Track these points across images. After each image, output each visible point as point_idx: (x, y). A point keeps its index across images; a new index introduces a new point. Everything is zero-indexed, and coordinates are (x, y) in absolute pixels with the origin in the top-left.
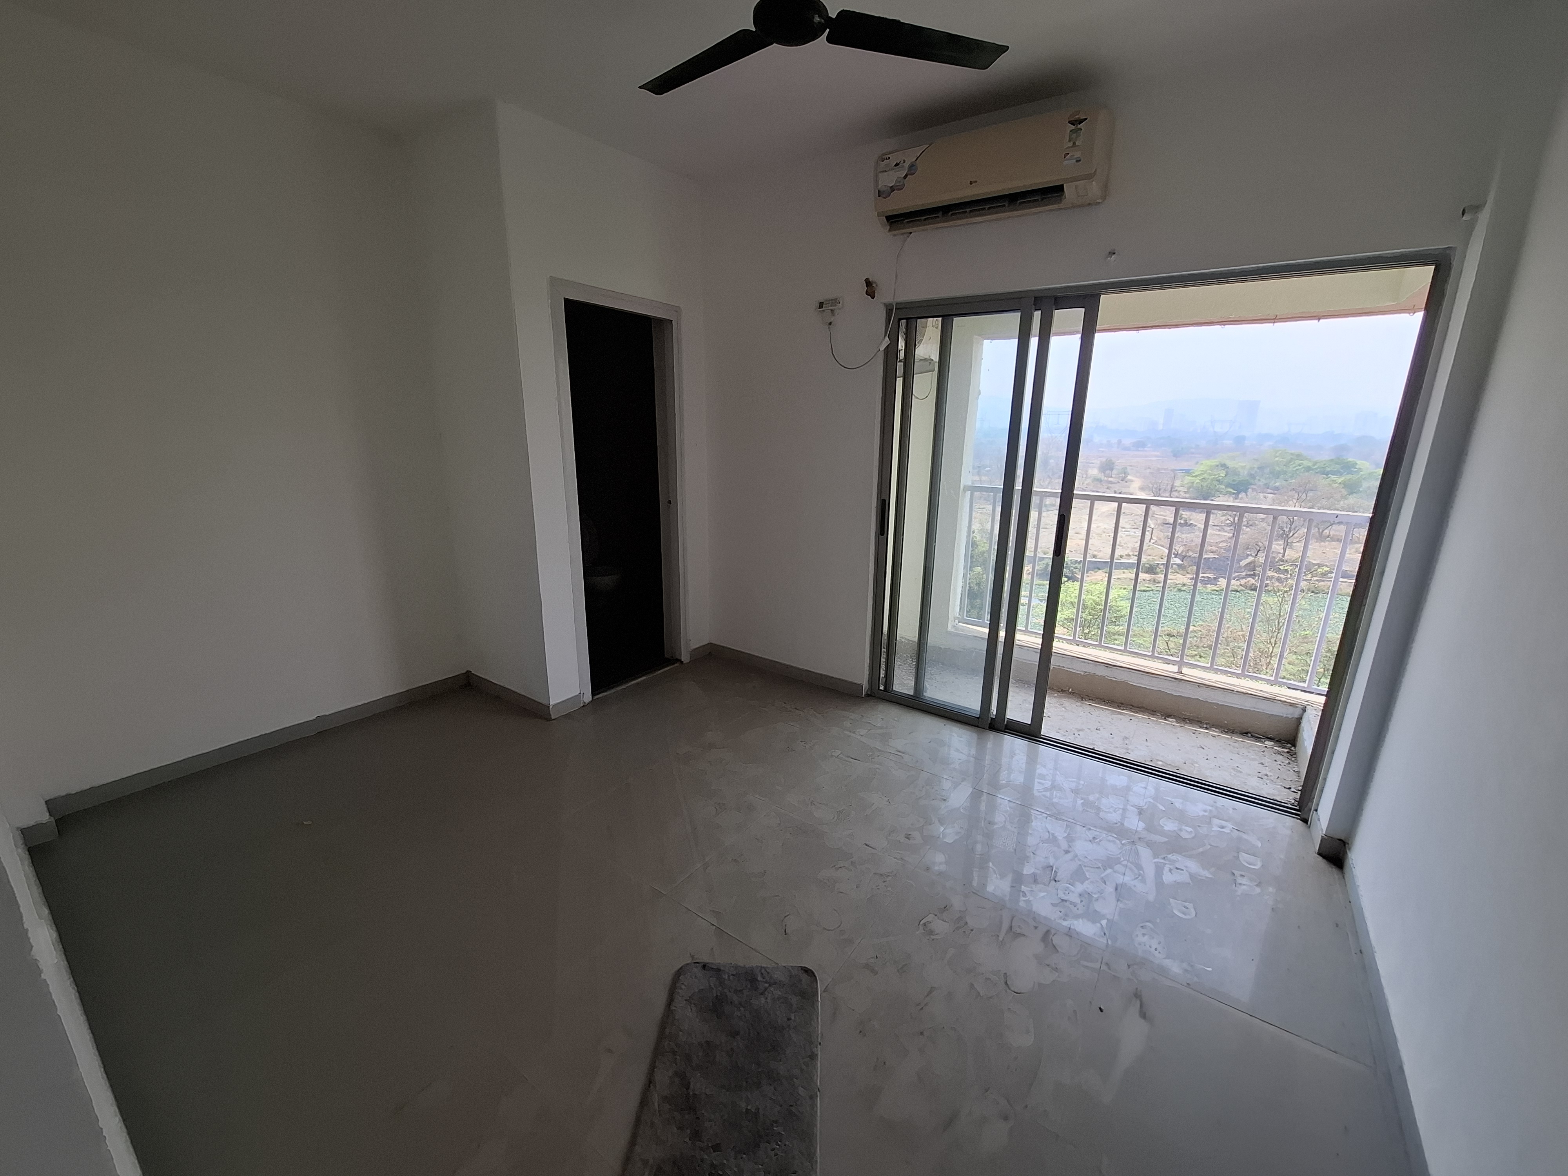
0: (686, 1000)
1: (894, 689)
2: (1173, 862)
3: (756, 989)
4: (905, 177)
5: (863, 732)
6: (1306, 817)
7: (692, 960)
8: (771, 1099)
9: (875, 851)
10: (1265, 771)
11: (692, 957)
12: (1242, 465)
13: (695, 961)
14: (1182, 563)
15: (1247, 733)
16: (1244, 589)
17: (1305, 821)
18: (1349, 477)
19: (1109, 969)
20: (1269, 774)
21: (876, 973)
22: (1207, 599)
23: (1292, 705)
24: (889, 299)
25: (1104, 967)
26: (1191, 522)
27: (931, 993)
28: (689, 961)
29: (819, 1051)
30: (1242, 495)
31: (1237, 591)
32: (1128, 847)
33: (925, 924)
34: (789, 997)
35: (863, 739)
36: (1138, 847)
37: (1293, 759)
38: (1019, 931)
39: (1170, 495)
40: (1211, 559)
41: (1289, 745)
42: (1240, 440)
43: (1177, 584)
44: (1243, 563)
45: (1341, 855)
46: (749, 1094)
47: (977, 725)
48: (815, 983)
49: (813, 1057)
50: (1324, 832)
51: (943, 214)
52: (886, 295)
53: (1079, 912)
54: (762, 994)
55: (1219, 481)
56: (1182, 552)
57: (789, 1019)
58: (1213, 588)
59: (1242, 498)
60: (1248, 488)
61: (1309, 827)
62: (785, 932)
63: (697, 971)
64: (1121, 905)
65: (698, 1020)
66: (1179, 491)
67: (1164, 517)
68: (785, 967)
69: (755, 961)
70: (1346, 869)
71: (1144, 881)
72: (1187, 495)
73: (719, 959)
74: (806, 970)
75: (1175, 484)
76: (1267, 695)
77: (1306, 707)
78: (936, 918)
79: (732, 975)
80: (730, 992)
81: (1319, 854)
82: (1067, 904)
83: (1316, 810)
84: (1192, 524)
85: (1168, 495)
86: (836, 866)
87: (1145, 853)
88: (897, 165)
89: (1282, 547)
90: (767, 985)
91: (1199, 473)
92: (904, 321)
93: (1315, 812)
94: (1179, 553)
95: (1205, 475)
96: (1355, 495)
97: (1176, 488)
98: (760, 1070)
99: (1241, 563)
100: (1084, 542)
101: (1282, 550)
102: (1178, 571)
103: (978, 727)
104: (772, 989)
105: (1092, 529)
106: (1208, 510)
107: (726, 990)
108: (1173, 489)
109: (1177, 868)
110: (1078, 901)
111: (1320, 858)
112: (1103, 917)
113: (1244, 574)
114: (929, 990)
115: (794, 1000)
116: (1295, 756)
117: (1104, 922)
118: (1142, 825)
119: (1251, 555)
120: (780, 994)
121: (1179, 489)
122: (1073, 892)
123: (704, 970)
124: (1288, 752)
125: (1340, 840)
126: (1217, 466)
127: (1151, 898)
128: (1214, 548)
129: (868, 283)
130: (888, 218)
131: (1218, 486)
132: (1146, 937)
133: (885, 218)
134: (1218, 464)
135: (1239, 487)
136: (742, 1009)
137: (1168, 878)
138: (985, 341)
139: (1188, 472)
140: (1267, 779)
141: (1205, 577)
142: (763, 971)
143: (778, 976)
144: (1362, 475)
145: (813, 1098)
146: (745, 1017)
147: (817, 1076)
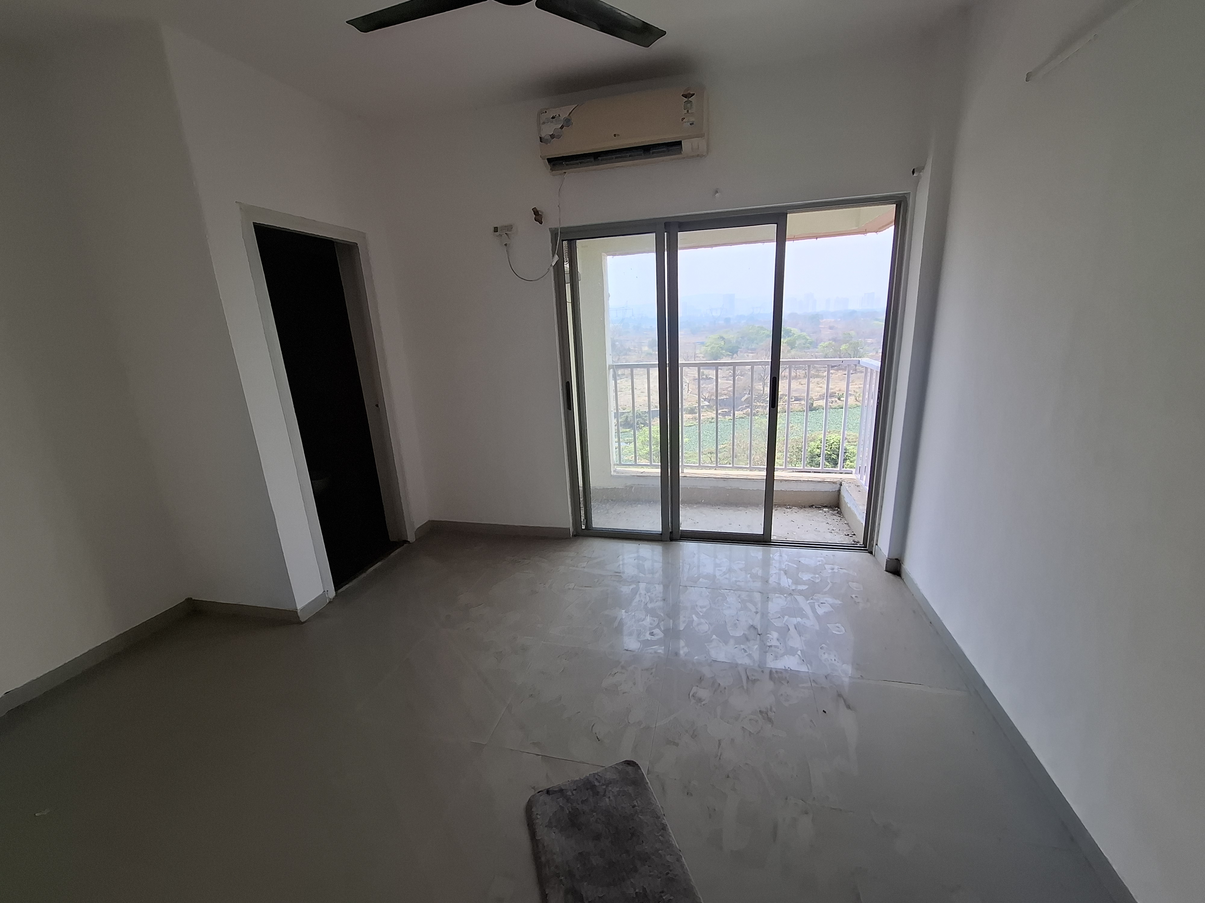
0: (546, 827)
1: (593, 526)
2: (818, 600)
3: (597, 793)
4: (562, 128)
5: (585, 564)
6: (871, 550)
7: (535, 791)
8: (650, 876)
9: (634, 653)
10: (831, 527)
11: (534, 788)
12: (732, 336)
13: (538, 791)
14: (709, 404)
15: (812, 506)
16: (746, 416)
17: (871, 553)
18: (789, 338)
19: (816, 683)
20: (834, 529)
21: (677, 745)
22: (727, 425)
23: (834, 483)
24: (555, 225)
25: (813, 684)
26: (710, 376)
27: (720, 745)
28: (532, 793)
29: (665, 821)
30: (735, 356)
31: (742, 418)
32: (789, 598)
33: (693, 696)
34: (626, 790)
35: (586, 570)
36: (795, 596)
37: (842, 516)
38: (754, 678)
39: (695, 359)
40: (725, 399)
41: (837, 508)
42: (727, 320)
43: (708, 419)
44: (743, 399)
45: (899, 568)
46: (632, 880)
47: (661, 540)
48: (639, 770)
49: (664, 828)
50: (887, 557)
51: (594, 158)
52: (553, 221)
53: (782, 652)
54: (604, 795)
55: (721, 348)
56: (708, 397)
57: (634, 807)
58: (729, 418)
59: (735, 358)
60: (738, 351)
61: (874, 556)
62: (598, 738)
63: (544, 798)
64: (803, 638)
65: (564, 838)
66: (700, 357)
67: (693, 375)
68: (611, 766)
69: (586, 772)
70: (903, 575)
71: (808, 618)
72: (705, 359)
73: (556, 782)
74: (629, 763)
75: (697, 352)
76: (819, 480)
77: (841, 483)
78: (698, 688)
79: (574, 790)
80: (578, 804)
81: (886, 571)
82: (773, 648)
83: (877, 545)
84: (710, 378)
85: (693, 360)
86: (612, 673)
87: (800, 598)
88: (553, 118)
89: (762, 386)
90: (604, 787)
91: (709, 344)
92: (565, 243)
93: (876, 546)
94: (706, 398)
95: (713, 344)
96: (794, 349)
97: (697, 355)
98: (631, 856)
99: (742, 400)
100: (647, 397)
101: (762, 388)
102: (708, 409)
103: (661, 541)
104: (610, 788)
105: (651, 388)
106: (716, 366)
107: (575, 805)
108: (696, 356)
109: (822, 603)
110: (778, 644)
111: (887, 573)
112: (797, 650)
113: (744, 406)
114: (718, 742)
115: (630, 789)
116: (842, 514)
117: (799, 653)
118: (790, 581)
119: (746, 393)
120: (618, 789)
121: (699, 355)
122: (772, 639)
123: (550, 795)
124: (837, 513)
125: (896, 559)
126: (719, 338)
127: (817, 628)
128: (726, 392)
129: (536, 212)
130: (550, 160)
131: (721, 352)
132: (826, 654)
133: (546, 160)
134: (719, 337)
135: (733, 351)
136: (594, 814)
137: (820, 611)
138: (608, 257)
139: (703, 343)
140: (835, 532)
141: (723, 412)
142: (596, 777)
143: (609, 776)
144: (795, 337)
145: (679, 860)
146: (600, 819)
147: (674, 841)
